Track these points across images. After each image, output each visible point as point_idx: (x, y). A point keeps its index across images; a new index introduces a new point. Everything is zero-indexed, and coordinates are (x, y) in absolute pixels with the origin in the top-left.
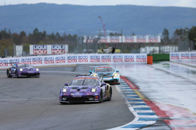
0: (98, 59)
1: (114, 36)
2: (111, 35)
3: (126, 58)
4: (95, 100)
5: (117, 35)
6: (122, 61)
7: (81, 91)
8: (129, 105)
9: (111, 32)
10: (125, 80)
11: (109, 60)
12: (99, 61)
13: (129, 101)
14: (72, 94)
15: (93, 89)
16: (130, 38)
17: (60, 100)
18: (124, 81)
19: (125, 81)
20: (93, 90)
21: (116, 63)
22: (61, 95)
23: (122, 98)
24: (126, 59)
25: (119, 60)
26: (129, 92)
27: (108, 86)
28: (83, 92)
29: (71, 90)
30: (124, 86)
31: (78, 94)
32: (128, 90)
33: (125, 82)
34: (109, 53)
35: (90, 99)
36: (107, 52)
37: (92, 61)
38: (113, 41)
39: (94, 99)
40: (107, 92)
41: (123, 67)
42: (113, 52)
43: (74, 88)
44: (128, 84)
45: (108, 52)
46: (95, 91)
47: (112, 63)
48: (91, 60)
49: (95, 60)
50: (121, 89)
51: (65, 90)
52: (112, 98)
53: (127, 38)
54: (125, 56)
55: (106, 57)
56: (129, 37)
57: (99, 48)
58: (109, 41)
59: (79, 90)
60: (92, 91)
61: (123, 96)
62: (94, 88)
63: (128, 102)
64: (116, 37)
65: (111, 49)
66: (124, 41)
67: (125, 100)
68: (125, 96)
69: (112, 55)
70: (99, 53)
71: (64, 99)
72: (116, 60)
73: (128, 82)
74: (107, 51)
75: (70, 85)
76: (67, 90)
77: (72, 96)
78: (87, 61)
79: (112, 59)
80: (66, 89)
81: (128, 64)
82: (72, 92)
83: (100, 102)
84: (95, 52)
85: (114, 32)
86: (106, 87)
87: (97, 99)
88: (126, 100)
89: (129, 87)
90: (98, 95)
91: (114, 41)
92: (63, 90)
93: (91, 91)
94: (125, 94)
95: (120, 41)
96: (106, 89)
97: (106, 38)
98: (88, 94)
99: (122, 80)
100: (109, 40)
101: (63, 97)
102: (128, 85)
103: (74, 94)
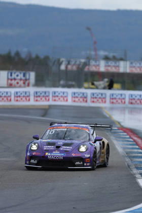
0: (85, 98)
1: (111, 62)
2: (106, 58)
3: (131, 98)
4: (85, 164)
5: (115, 59)
6: (125, 102)
7: (62, 149)
8: (138, 176)
9: (106, 53)
10: (130, 133)
11: (103, 99)
12: (86, 101)
13: (137, 168)
14: (47, 154)
15: (82, 146)
16: (138, 65)
17: (26, 163)
18: (128, 137)
19: (130, 136)
20: (83, 149)
21: (114, 105)
22: (28, 154)
23: (126, 164)
24: (132, 100)
25: (120, 101)
26: (136, 155)
27: (103, 142)
28: (66, 151)
29: (46, 148)
30: (127, 145)
31: (57, 154)
32: (136, 150)
33: (131, 138)
34: (104, 88)
35: (77, 163)
36: (100, 87)
37: (74, 101)
38: (109, 68)
39: (83, 164)
40: (103, 153)
41: (127, 112)
42: (110, 87)
43: (49, 144)
44: (135, 141)
45: (103, 86)
46: (85, 150)
47: (107, 104)
48: (74, 99)
49: (79, 100)
50: (124, 148)
51: (34, 147)
52: (110, 163)
53: (134, 65)
54: (129, 95)
55: (98, 95)
56: (136, 64)
57: (86, 81)
58: (102, 69)
59: (58, 147)
60: (81, 150)
61: (127, 160)
62: (84, 145)
63: (135, 171)
64: (115, 63)
65: (107, 82)
66: (128, 71)
67: (131, 167)
68: (131, 160)
69: (108, 92)
70: (86, 88)
71: (32, 161)
72: (114, 101)
73: (135, 138)
74: (100, 85)
75: (41, 139)
76: (38, 147)
77: (47, 156)
78: (67, 100)
79: (108, 99)
80: (37, 145)
81: (135, 108)
82: (47, 151)
83: (92, 169)
84: (80, 86)
85: (111, 55)
86: (102, 144)
87: (88, 164)
88: (133, 167)
89: (137, 147)
90: (89, 158)
91: (111, 68)
92: (31, 146)
93: (78, 150)
94: (130, 157)
95: (122, 70)
96: (100, 148)
97: (98, 63)
98: (73, 155)
99: (125, 134)
100: (102, 67)
101: (32, 157)
102: (135, 143)
103: (50, 154)
